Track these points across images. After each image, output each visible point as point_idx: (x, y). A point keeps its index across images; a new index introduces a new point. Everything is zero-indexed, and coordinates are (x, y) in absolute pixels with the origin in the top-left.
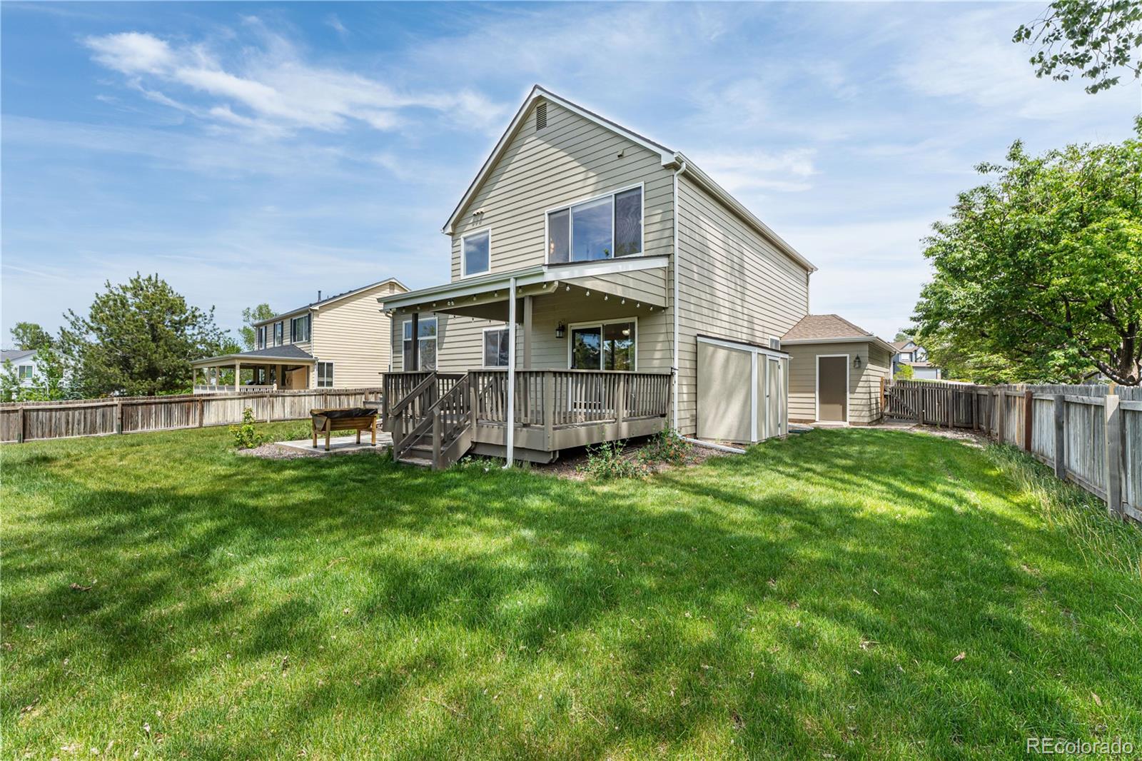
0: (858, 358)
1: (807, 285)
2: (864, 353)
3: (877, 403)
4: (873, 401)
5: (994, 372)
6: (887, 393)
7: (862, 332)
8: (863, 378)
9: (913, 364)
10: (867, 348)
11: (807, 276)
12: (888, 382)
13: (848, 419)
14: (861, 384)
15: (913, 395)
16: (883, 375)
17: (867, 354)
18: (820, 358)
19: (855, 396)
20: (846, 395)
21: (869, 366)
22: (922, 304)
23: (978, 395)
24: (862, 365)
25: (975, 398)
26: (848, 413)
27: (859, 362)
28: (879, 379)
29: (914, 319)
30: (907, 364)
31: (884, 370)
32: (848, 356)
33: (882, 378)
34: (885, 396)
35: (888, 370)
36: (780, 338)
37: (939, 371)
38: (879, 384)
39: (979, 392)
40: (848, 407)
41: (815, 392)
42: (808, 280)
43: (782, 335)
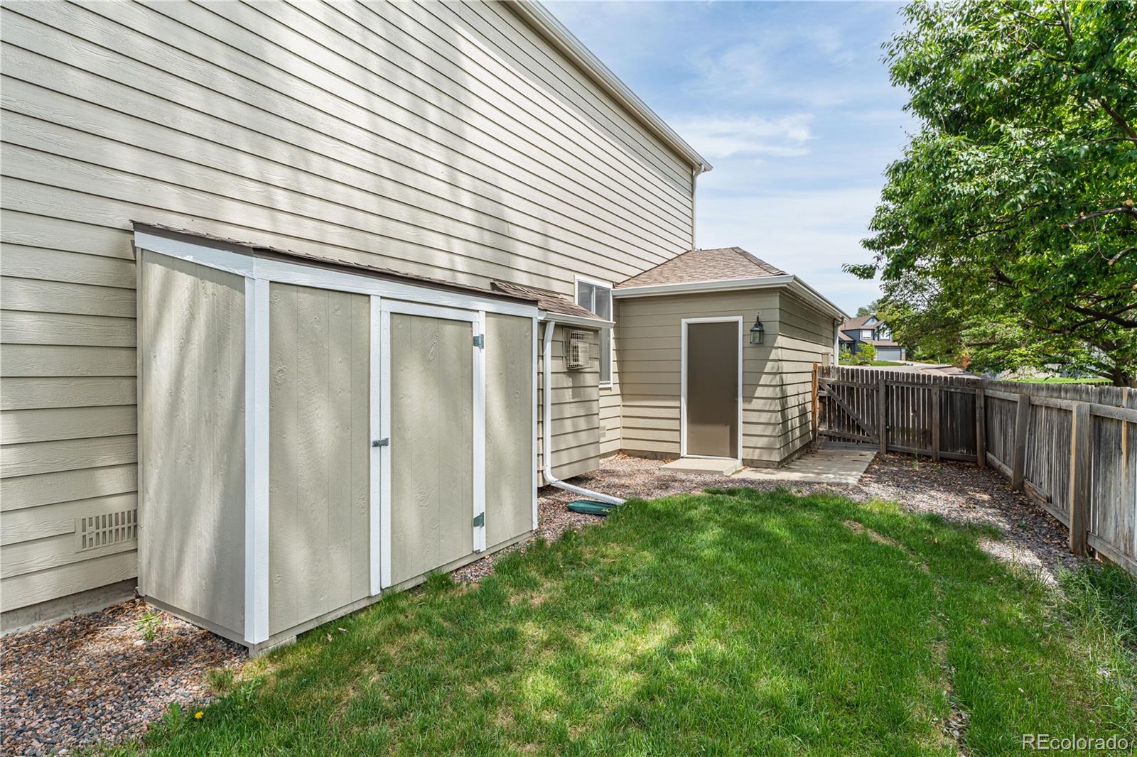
0: (759, 324)
1: (692, 194)
2: (771, 311)
3: (803, 414)
4: (794, 412)
5: (1001, 353)
6: (825, 393)
7: (769, 269)
8: (769, 367)
9: (876, 343)
10: (775, 301)
11: (692, 178)
12: (826, 371)
13: (741, 453)
14: (764, 379)
15: (870, 396)
16: (819, 358)
17: (776, 315)
18: (689, 325)
19: (756, 404)
20: (737, 402)
21: (781, 341)
22: (887, 209)
23: (986, 397)
24: (768, 339)
25: (980, 403)
26: (741, 440)
27: (762, 332)
28: (810, 367)
29: (869, 244)
30: (869, 342)
31: (823, 349)
32: (740, 319)
33: (815, 363)
34: (821, 399)
35: (829, 350)
36: (615, 284)
37: (903, 351)
38: (809, 377)
39: (990, 392)
40: (741, 429)
41: (678, 397)
42: (693, 185)
43: (620, 278)
